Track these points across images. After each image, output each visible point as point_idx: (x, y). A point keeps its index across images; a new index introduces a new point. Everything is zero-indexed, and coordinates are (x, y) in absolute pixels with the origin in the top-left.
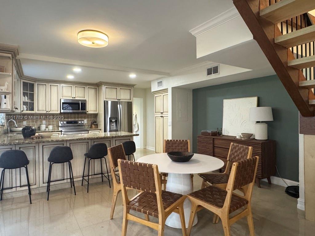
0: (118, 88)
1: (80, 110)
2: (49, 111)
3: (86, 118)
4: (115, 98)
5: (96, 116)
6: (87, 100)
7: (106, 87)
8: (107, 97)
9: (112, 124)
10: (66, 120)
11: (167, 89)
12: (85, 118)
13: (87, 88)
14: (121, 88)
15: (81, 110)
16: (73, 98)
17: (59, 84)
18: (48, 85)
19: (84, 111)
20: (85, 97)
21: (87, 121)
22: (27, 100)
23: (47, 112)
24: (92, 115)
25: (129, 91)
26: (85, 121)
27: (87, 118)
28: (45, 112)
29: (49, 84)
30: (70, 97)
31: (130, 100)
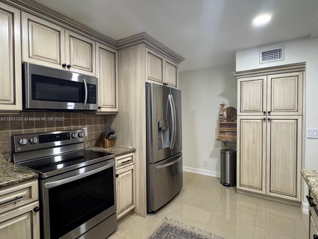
0: (163, 59)
1: (83, 102)
3: (86, 125)
6: (98, 79)
7: (149, 50)
11: (304, 64)
13: (98, 48)
14: (167, 60)
15: (87, 102)
16: (64, 66)
19: (92, 107)
20: (94, 71)
21: (89, 131)
25: (175, 69)
27: (89, 124)
30: (54, 61)
31: (176, 87)
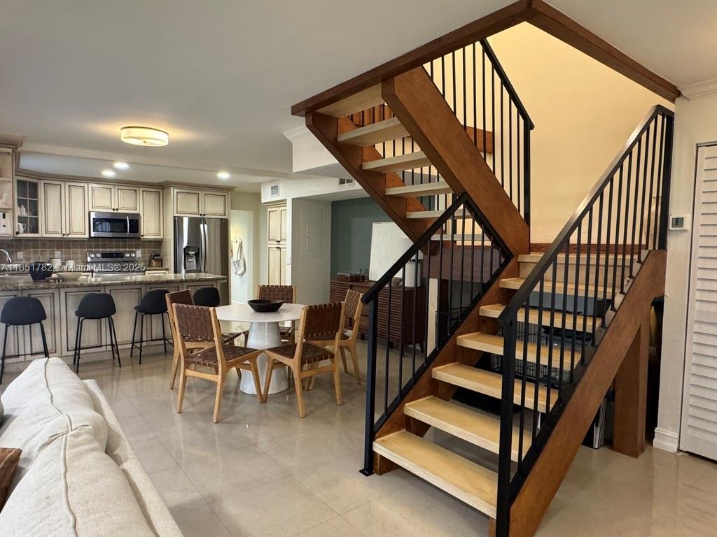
0: (200, 192)
1: (127, 232)
2: (68, 235)
4: (196, 211)
5: (159, 243)
6: (141, 214)
7: (178, 190)
8: (178, 210)
9: (189, 260)
10: (101, 250)
11: (285, 200)
12: (138, 247)
15: (130, 232)
16: (114, 210)
17: (87, 184)
18: (65, 186)
19: (135, 235)
20: (138, 209)
21: (142, 253)
22: (24, 214)
23: (65, 236)
24: (151, 242)
26: (139, 254)
27: (143, 248)
28: (60, 236)
29: (66, 183)
30: (108, 208)
31: (225, 215)
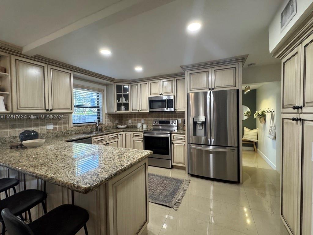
0: (210, 70)
7: (191, 72)
8: (191, 88)
9: (199, 128)
10: (159, 119)
13: (175, 80)
14: (215, 69)
16: (160, 94)
17: (148, 82)
18: (139, 84)
19: (171, 109)
23: (139, 112)
25: (232, 71)
28: (137, 112)
30: (157, 93)
31: (235, 86)
